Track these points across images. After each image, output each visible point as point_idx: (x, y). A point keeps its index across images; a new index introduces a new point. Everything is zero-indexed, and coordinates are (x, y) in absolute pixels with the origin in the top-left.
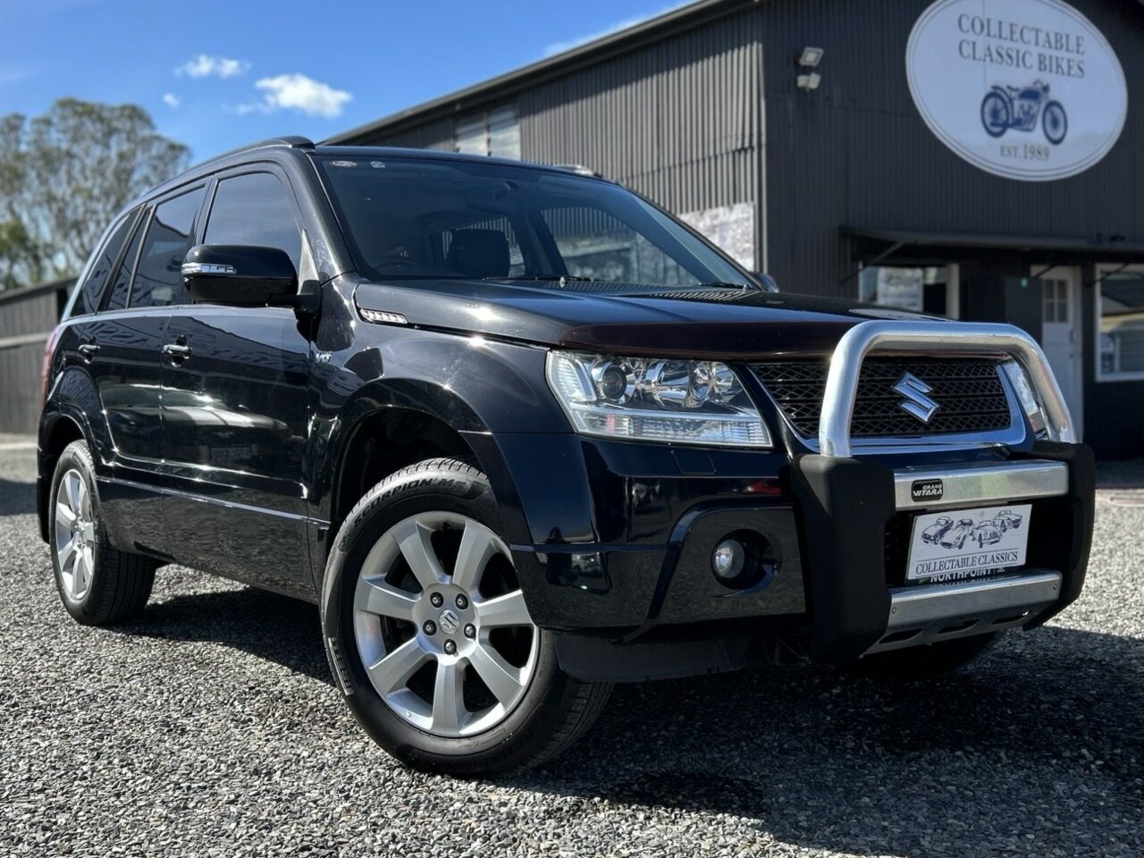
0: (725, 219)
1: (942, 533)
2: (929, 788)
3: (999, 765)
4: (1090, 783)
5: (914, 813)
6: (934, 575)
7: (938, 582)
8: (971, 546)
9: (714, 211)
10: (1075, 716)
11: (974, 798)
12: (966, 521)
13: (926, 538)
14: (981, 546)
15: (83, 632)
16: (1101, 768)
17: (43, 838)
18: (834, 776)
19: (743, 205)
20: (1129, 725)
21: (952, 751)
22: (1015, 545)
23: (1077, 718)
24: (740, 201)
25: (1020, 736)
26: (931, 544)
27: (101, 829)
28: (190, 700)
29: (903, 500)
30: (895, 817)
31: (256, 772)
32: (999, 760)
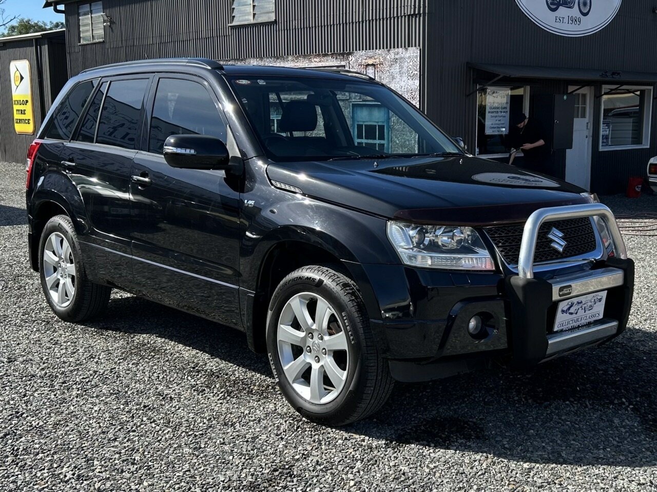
0: (402, 56)
1: (569, 309)
2: (558, 423)
3: (587, 409)
4: (629, 418)
5: (555, 438)
6: (564, 328)
7: (566, 330)
8: (581, 312)
9: (396, 50)
10: (616, 378)
11: (580, 429)
12: (579, 302)
13: (563, 311)
14: (585, 312)
16: (632, 409)
17: (134, 469)
18: (513, 418)
19: (414, 48)
20: (640, 383)
21: (564, 401)
22: (599, 310)
23: (617, 379)
24: (412, 46)
25: (592, 391)
26: (565, 314)
27: (163, 463)
28: (163, 377)
29: (555, 297)
30: (547, 441)
31: (226, 424)
32: (586, 406)
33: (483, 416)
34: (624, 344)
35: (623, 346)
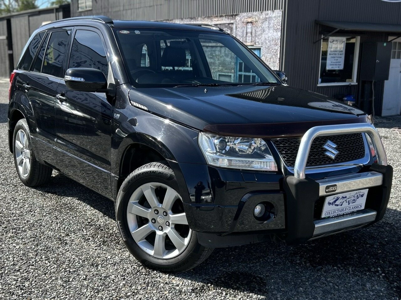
0: (271, 16)
1: (335, 201)
2: (324, 283)
3: (349, 274)
4: (379, 284)
5: (317, 295)
6: (331, 215)
7: (333, 217)
8: (345, 205)
9: (267, 12)
10: (378, 251)
11: (338, 290)
12: (344, 197)
13: (329, 204)
14: (349, 204)
15: (27, 190)
16: (384, 277)
18: (291, 277)
19: (278, 10)
20: (396, 256)
21: (333, 267)
22: (362, 202)
23: (379, 252)
24: (277, 9)
25: (357, 260)
26: (331, 206)
27: (41, 290)
29: (322, 192)
30: (310, 297)
31: (92, 265)
32: (349, 272)
33: (269, 274)
34: (392, 225)
35: (391, 226)
